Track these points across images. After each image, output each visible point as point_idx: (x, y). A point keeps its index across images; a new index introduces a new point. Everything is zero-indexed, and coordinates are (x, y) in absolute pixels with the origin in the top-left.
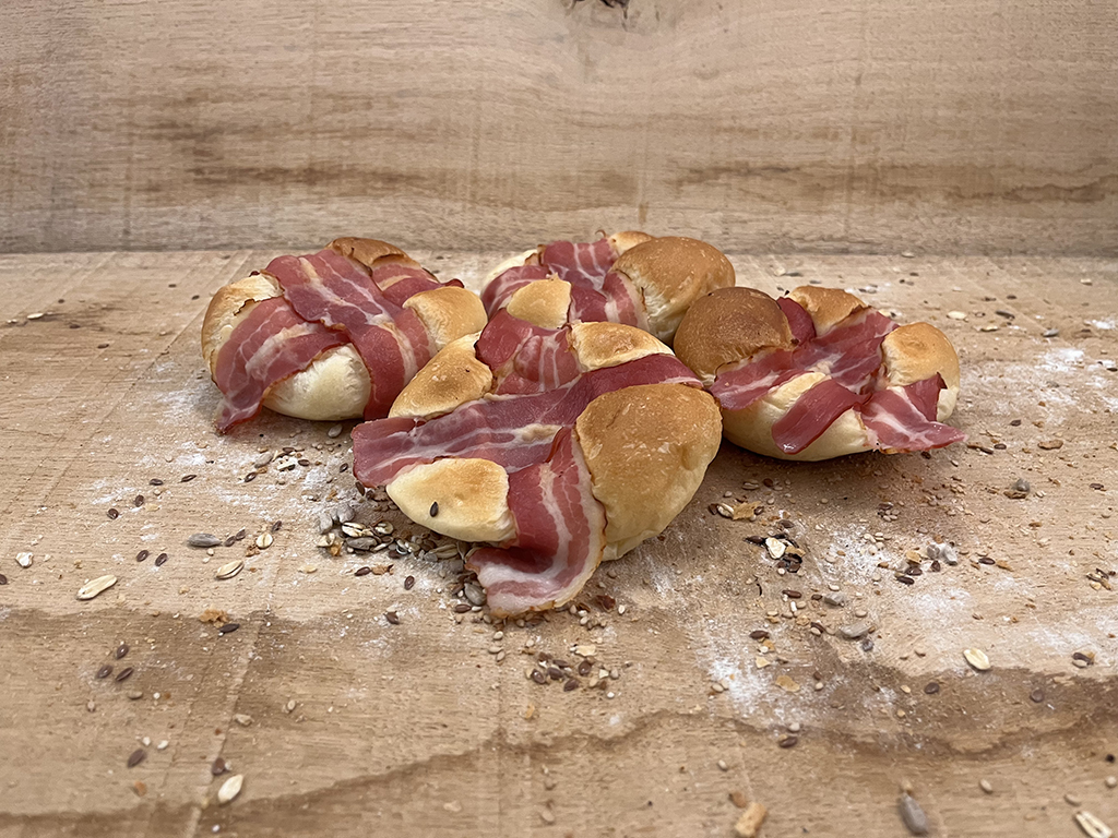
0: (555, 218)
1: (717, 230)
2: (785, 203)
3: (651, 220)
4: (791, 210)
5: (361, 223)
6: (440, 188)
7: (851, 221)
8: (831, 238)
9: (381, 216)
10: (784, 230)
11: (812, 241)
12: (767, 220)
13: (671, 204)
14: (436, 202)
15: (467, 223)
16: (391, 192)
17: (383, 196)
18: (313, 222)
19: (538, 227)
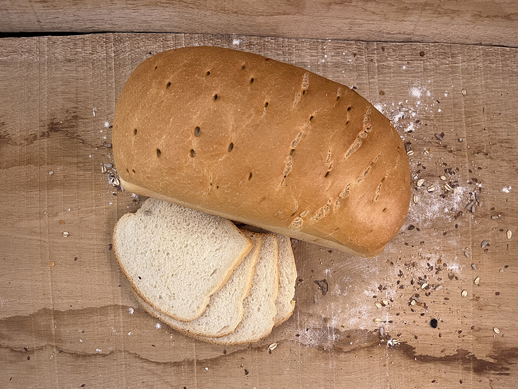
4: (387, 19)
13: (324, 14)
14: (197, 10)
15: (214, 21)
17: (167, 7)
19: (252, 23)
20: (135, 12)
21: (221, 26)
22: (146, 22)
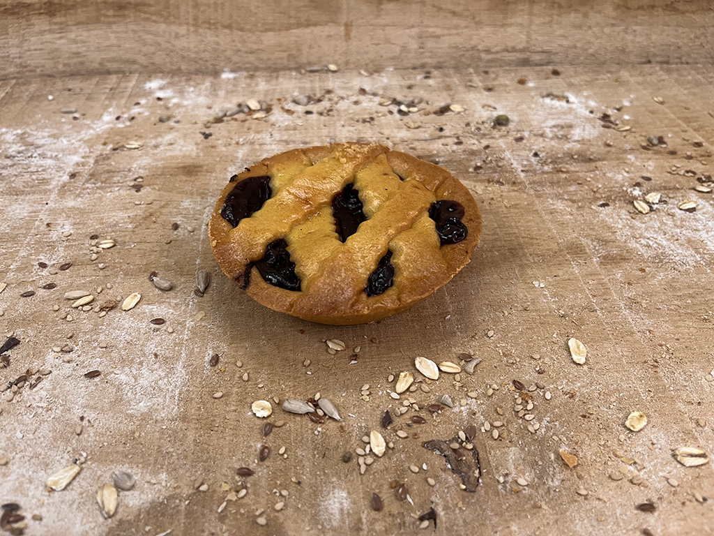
0: (270, 39)
1: (414, 45)
2: (474, 18)
3: (355, 37)
4: (479, 24)
5: (98, 49)
6: (165, 14)
7: (532, 32)
8: (514, 50)
9: (115, 42)
10: (473, 43)
11: (498, 52)
12: (457, 34)
13: (373, 22)
14: (163, 26)
15: (192, 45)
16: (121, 19)
17: (114, 23)
18: (56, 50)
19: (255, 47)
20: (61, 38)
21: (202, 55)
22: (77, 54)
